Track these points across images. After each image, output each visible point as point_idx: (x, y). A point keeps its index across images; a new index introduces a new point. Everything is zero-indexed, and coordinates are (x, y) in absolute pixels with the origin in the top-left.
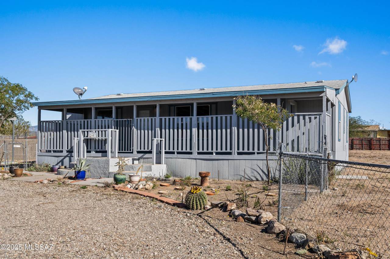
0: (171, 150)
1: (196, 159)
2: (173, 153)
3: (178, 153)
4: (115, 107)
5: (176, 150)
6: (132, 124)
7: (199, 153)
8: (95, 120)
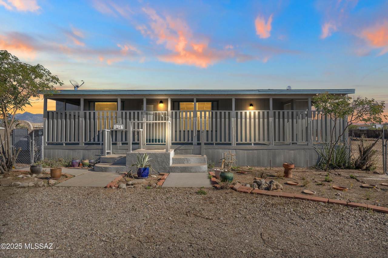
0: (210, 141)
1: (236, 149)
2: (212, 144)
3: (217, 144)
4: (146, 100)
5: (214, 142)
6: (167, 117)
7: (237, 144)
8: (122, 111)
